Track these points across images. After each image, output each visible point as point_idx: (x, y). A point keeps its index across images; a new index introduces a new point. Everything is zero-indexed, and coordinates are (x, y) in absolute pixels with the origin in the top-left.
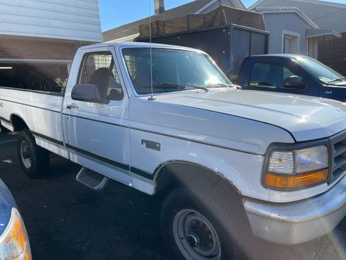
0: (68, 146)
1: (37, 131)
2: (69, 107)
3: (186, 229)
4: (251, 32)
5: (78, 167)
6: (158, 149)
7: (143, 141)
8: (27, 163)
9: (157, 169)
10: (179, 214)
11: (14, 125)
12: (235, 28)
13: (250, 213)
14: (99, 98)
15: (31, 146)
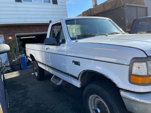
0: (48, 66)
1: (38, 60)
2: (47, 49)
3: (95, 105)
4: (137, 7)
5: (52, 75)
6: (79, 65)
7: (73, 62)
8: (36, 74)
9: (79, 74)
10: (91, 97)
11: (32, 58)
12: (127, 6)
13: (124, 98)
14: (56, 43)
15: (37, 67)
